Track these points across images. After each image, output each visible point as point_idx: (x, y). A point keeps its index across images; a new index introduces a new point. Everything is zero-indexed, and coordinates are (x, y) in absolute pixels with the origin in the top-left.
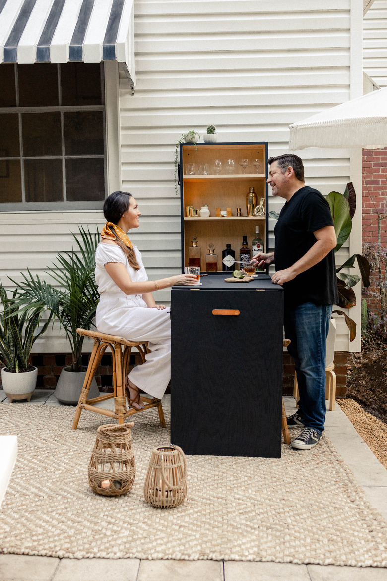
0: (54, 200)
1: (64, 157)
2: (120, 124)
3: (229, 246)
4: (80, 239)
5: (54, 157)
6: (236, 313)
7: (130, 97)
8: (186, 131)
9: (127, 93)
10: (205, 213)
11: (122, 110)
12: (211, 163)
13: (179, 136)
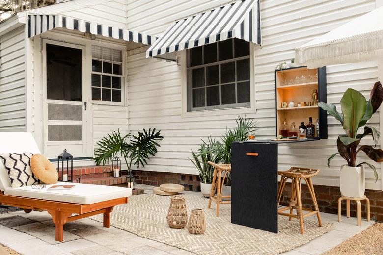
0: (232, 103)
1: (236, 82)
2: (255, 64)
3: (303, 123)
4: (239, 121)
5: (232, 83)
6: (257, 154)
7: (260, 49)
8: (277, 64)
9: (258, 48)
10: (291, 106)
11: (256, 57)
12: (294, 78)
13: (275, 66)
